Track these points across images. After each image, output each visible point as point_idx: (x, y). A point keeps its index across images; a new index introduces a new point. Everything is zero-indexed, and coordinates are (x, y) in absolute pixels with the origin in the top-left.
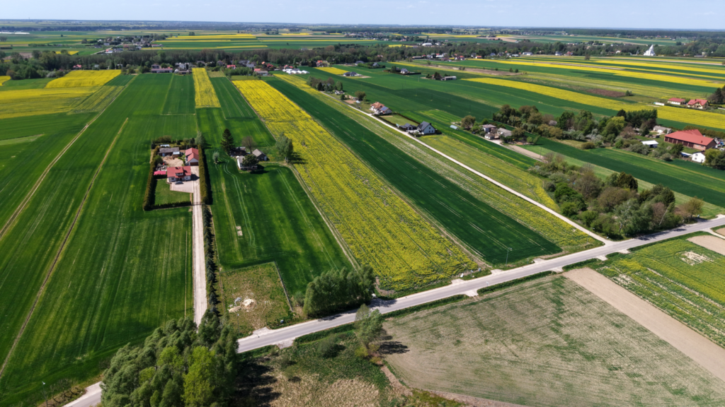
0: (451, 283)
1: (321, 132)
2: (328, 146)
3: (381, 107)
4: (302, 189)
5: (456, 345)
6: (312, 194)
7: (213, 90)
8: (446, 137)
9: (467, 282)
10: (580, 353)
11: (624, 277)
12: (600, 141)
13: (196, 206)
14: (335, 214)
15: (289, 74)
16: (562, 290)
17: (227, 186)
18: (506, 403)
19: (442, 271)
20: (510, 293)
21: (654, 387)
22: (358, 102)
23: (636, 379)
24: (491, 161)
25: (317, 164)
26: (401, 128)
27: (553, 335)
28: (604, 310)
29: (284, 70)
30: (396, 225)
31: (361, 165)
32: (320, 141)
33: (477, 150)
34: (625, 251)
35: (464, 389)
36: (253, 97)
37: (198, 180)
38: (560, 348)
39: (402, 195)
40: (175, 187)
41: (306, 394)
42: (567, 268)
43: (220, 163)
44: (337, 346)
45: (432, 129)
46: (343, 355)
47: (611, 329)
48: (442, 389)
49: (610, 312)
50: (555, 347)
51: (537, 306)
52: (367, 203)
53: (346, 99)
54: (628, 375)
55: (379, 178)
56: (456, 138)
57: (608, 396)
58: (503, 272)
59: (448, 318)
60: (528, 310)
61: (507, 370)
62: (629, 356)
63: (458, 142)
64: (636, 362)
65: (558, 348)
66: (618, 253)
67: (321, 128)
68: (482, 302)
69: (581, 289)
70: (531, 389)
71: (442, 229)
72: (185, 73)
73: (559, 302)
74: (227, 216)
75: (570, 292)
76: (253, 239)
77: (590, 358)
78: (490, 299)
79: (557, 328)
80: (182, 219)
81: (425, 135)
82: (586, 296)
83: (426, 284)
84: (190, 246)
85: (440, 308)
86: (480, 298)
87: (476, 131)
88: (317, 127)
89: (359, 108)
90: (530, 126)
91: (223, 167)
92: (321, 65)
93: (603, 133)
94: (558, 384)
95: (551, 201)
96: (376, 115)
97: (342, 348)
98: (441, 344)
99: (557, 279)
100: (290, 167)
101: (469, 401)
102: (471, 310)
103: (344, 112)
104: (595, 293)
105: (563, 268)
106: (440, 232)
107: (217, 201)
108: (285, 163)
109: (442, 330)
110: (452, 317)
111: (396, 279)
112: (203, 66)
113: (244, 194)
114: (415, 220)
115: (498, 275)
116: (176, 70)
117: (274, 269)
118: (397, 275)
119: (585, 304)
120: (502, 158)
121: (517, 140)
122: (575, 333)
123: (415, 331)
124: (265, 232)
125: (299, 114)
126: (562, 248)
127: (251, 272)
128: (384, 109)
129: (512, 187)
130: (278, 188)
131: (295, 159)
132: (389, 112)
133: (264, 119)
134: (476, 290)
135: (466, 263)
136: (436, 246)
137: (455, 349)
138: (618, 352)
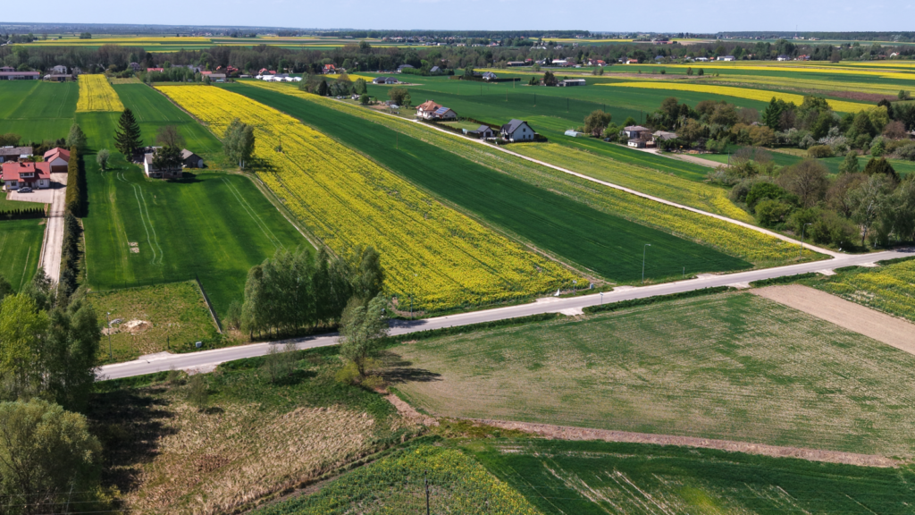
0: (535, 301)
1: (316, 137)
2: (327, 152)
3: (436, 108)
4: (266, 201)
5: (531, 369)
6: (286, 207)
7: (114, 94)
8: (555, 145)
9: (565, 299)
10: (766, 376)
11: (865, 293)
12: (842, 144)
13: (53, 220)
14: (326, 229)
15: (267, 80)
16: (746, 309)
17: (118, 196)
18: (615, 432)
19: (520, 289)
20: (644, 312)
21: (899, 411)
22: (394, 106)
23: (868, 402)
24: (636, 171)
25: (301, 172)
26: (471, 134)
27: (720, 357)
28: (818, 328)
29: (258, 77)
30: (443, 240)
31: (387, 174)
32: (312, 147)
33: (611, 160)
34: (870, 264)
35: (539, 416)
36: (190, 102)
37: (64, 189)
38: (731, 371)
39: (461, 208)
40: (15, 196)
41: (231, 426)
42: (759, 284)
43: (110, 170)
44: (303, 371)
45: (529, 132)
46: (312, 382)
47: (831, 350)
48: (497, 417)
49: (831, 331)
50: (721, 370)
51: (694, 326)
52: (392, 217)
53: (371, 104)
54: (854, 398)
55: (418, 189)
56: (572, 146)
57: (811, 422)
58: (636, 288)
59: (522, 340)
60: (676, 330)
61: (626, 396)
62: (859, 377)
63: (578, 151)
64: (871, 383)
65: (725, 372)
66: (856, 267)
67: (316, 133)
68: (589, 321)
69: (782, 307)
70: (669, 415)
71: (530, 245)
72: (64, 79)
73: (738, 321)
74: (113, 230)
75: (759, 310)
76: (158, 257)
77: (787, 381)
78: (605, 319)
79: (729, 349)
80: (25, 233)
81: (515, 142)
82: (790, 315)
83: (488, 302)
84: (33, 263)
85: (508, 329)
86: (588, 318)
87: (613, 137)
88: (308, 131)
89: (395, 113)
90: (713, 127)
91: (115, 175)
92: (331, 72)
93: (848, 133)
94: (719, 409)
95: (738, 211)
96: (424, 120)
97: (313, 374)
98: (503, 368)
99: (737, 297)
100: (248, 175)
101: (546, 431)
102: (567, 331)
103: (366, 116)
104: (807, 311)
105: (751, 283)
106: (524, 248)
107: (95, 214)
108: (238, 171)
109: (507, 353)
110: (529, 338)
111: (430, 297)
112: (101, 71)
113: (151, 206)
114: (480, 234)
115: (623, 292)
116: (48, 76)
117: (195, 289)
118: (434, 293)
119: (786, 323)
120: (656, 168)
121: (687, 147)
122: (761, 355)
123: (456, 355)
124: (184, 249)
125: (276, 118)
126: (754, 263)
127: (149, 292)
128: (442, 111)
129: (669, 199)
130: (219, 200)
131: (258, 166)
132: (450, 115)
133: (207, 122)
134: (581, 308)
135: (567, 280)
136: (517, 262)
137: (531, 374)
138: (839, 374)
